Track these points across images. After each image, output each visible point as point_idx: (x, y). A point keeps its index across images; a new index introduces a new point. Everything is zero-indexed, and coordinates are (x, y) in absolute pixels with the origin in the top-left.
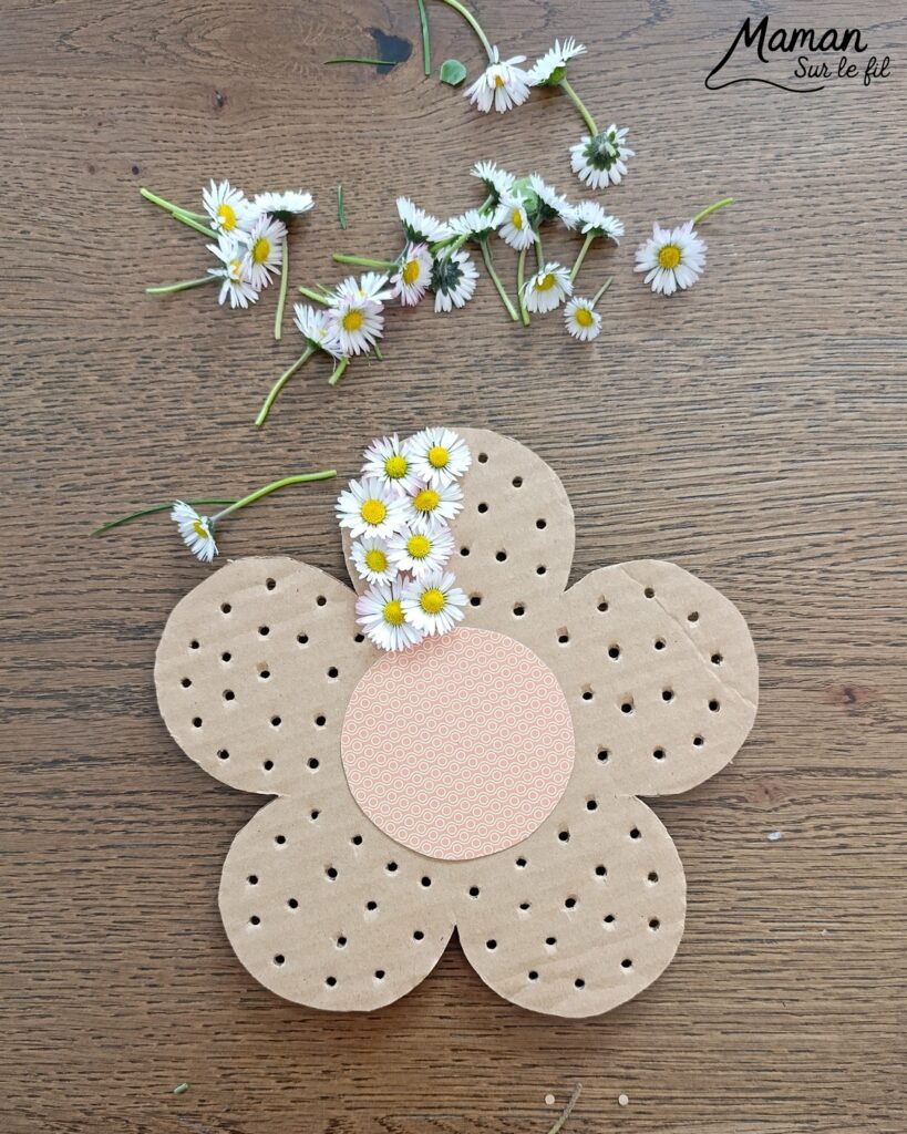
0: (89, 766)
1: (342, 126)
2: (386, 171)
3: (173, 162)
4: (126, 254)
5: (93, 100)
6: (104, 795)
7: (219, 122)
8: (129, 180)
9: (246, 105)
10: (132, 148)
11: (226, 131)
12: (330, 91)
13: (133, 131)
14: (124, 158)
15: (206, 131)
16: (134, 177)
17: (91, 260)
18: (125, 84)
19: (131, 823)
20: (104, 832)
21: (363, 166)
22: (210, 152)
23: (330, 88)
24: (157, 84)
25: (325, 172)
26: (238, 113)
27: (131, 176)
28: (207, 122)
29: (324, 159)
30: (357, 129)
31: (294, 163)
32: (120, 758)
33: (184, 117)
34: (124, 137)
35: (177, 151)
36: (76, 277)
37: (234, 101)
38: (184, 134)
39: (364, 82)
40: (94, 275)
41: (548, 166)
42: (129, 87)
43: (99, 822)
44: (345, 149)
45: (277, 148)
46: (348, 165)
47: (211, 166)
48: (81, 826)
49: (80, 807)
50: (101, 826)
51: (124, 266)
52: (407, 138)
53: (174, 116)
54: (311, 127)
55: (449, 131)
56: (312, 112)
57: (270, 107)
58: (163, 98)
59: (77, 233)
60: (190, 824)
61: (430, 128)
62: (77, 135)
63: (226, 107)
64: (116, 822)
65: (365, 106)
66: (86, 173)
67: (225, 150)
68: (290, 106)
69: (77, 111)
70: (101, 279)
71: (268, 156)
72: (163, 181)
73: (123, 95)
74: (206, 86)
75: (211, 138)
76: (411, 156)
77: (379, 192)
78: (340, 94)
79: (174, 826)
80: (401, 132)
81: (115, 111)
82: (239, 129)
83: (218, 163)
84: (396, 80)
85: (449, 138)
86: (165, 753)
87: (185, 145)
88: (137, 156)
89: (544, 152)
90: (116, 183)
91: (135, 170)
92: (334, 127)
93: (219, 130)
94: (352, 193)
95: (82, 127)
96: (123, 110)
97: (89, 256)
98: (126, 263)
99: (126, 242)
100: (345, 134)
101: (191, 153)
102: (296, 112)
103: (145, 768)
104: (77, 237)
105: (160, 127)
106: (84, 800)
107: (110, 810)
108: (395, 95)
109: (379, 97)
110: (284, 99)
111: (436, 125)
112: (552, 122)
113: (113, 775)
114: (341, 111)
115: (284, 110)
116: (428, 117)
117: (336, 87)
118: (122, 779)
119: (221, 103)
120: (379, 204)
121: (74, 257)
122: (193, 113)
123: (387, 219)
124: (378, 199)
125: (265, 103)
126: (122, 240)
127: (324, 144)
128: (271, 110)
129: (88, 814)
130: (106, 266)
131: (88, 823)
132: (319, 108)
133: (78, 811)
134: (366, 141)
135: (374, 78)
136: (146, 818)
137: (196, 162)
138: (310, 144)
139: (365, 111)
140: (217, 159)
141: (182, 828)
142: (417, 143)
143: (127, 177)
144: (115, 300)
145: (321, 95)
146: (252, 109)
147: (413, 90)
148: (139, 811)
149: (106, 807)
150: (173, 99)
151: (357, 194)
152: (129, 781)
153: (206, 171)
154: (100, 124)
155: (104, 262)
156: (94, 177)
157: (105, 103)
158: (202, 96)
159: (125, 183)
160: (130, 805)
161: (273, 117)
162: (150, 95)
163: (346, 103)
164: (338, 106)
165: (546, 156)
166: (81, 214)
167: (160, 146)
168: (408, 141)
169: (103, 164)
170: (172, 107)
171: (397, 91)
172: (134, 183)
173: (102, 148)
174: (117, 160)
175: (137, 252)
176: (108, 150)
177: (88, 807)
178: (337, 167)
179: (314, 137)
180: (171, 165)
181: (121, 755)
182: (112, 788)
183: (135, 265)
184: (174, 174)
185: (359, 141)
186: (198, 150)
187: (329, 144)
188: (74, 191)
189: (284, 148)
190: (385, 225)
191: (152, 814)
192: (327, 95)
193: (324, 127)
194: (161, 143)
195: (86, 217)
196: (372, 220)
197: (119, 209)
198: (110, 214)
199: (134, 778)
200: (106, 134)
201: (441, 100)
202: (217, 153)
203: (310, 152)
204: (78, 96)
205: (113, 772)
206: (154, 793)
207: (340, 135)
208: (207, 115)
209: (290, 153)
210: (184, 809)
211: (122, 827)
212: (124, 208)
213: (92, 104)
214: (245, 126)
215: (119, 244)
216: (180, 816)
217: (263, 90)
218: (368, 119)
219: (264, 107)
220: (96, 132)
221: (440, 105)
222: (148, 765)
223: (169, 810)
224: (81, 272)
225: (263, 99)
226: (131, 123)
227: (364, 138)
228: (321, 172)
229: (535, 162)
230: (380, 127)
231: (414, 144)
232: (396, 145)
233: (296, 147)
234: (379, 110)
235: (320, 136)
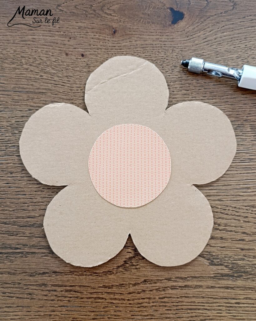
0: (56, 275)
1: (158, 42)
2: (174, 59)
3: (96, 53)
4: (78, 86)
5: (68, 29)
6: (61, 286)
7: (114, 39)
8: (80, 59)
9: (124, 34)
10: (81, 47)
11: (116, 42)
12: (154, 30)
13: (82, 41)
14: (79, 51)
15: (109, 42)
16: (82, 58)
17: (65, 87)
18: (80, 24)
19: (71, 297)
20: (61, 300)
21: (165, 57)
22: (110, 50)
23: (154, 28)
24: (92, 25)
25: (151, 59)
26: (121, 36)
27: (81, 57)
28: (109, 39)
29: (151, 54)
30: (163, 44)
31: (141, 55)
32: (68, 273)
33: (101, 37)
34: (79, 43)
35: (98, 49)
36: (59, 93)
37: (119, 31)
38: (101, 43)
39: (166, 27)
40: (66, 93)
41: (233, 60)
42: (82, 25)
43: (59, 297)
44: (159, 50)
45: (134, 49)
46: (160, 57)
47: (110, 55)
48: (52, 298)
49: (52, 291)
50: (60, 298)
51: (77, 90)
52: (182, 47)
53: (97, 36)
54: (147, 42)
55: (197, 46)
56: (148, 37)
57: (132, 34)
58: (94, 30)
59: (60, 77)
60: (93, 299)
61: (190, 44)
62: (62, 42)
63: (116, 34)
64: (66, 297)
65: (166, 36)
66: (65, 56)
67: (116, 49)
68: (140, 35)
69: (62, 33)
70: (69, 94)
71: (131, 52)
72: (93, 60)
73: (79, 28)
74: (109, 26)
75: (111, 45)
76: (183, 54)
77: (171, 67)
78: (158, 31)
79: (87, 299)
80: (179, 45)
81: (76, 34)
82: (121, 42)
83: (112, 54)
84: (178, 27)
85: (197, 48)
86: (85, 271)
87: (101, 47)
88: (83, 50)
89: (231, 55)
90: (75, 60)
91: (83, 55)
92: (155, 43)
93: (113, 42)
94: (161, 67)
95: (64, 39)
96: (79, 34)
97: (64, 86)
98: (78, 89)
99: (78, 81)
100: (159, 45)
101: (103, 50)
102: (142, 37)
103: (77, 277)
104: (60, 78)
105: (92, 40)
106: (54, 288)
107: (63, 292)
108: (178, 32)
109: (172, 32)
110: (138, 32)
111: (192, 43)
112: (235, 44)
113: (65, 279)
114: (158, 37)
115: (137, 36)
116: (190, 40)
117: (156, 28)
118: (68, 281)
119: (115, 32)
120: (171, 71)
121: (59, 86)
122: (104, 35)
123: (173, 77)
124: (171, 69)
125: (130, 33)
126: (77, 80)
127: (151, 48)
128: (133, 36)
129: (55, 293)
130: (71, 90)
131: (55, 297)
132: (150, 36)
133: (51, 292)
134: (167, 48)
135: (170, 25)
136: (77, 296)
137: (105, 53)
138: (146, 48)
139: (167, 38)
140: (113, 53)
141: (90, 300)
142: (185, 49)
143: (79, 58)
144: (73, 102)
145: (151, 31)
146: (126, 35)
147: (184, 30)
148: (74, 293)
149: (62, 291)
150: (97, 30)
151: (163, 67)
152: (71, 281)
153: (108, 57)
154: (70, 38)
155: (70, 88)
156: (67, 57)
157: (72, 31)
158: (108, 29)
159: (79, 60)
160: (71, 291)
161: (133, 38)
162: (89, 28)
163: (160, 34)
164: (157, 35)
165: (232, 56)
166: (62, 70)
167: (92, 47)
168: (182, 49)
169: (70, 53)
170: (97, 33)
171: (178, 30)
172: (82, 60)
173: (71, 47)
174: (76, 51)
175: (82, 85)
176: (73, 48)
177: (55, 291)
178: (156, 57)
179: (148, 46)
180: (96, 54)
181: (68, 272)
182: (64, 284)
183: (81, 90)
184: (97, 57)
185: (165, 48)
186: (106, 49)
187: (153, 49)
188: (60, 62)
189: (137, 49)
190: (173, 79)
191: (79, 294)
192: (153, 31)
193: (152, 42)
194: (92, 46)
195: (64, 72)
196: (168, 77)
197: (76, 69)
198: (73, 71)
199: (73, 281)
200: (72, 42)
201: (194, 34)
202: (112, 50)
203: (146, 51)
204: (63, 28)
205: (65, 278)
206: (80, 286)
207: (158, 46)
208: (109, 36)
209: (139, 51)
210: (91, 293)
211: (68, 299)
212: (78, 69)
213: (68, 31)
214: (123, 41)
215: (76, 82)
216: (89, 296)
217: (130, 28)
218: (168, 40)
219: (130, 34)
220: (69, 41)
221: (194, 36)
222: (78, 276)
223: (85, 293)
224: (61, 92)
225: (130, 31)
226: (82, 38)
227: (166, 47)
228: (150, 59)
229: (228, 58)
230: (172, 43)
231: (184, 50)
232: (177, 50)
233: (141, 49)
234: (171, 37)
235: (150, 46)
